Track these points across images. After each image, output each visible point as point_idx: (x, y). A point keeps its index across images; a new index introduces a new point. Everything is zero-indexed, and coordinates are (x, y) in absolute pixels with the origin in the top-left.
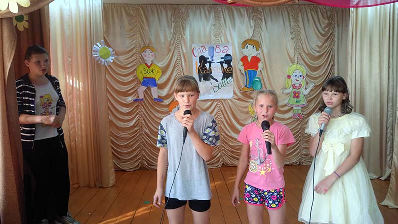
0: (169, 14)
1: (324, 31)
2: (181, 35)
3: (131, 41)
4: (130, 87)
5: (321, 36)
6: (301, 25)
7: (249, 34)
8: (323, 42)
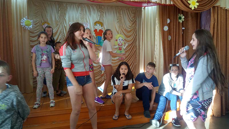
2: (64, 17)
3: (37, 19)
5: (131, 21)
7: (97, 19)
8: (132, 24)
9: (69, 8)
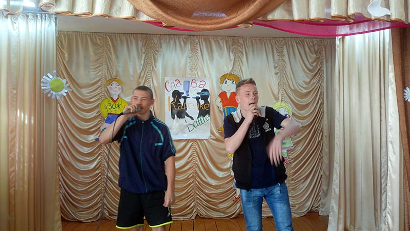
0: (140, 44)
1: (312, 66)
2: (153, 67)
3: (96, 72)
4: (92, 124)
5: (308, 71)
6: (286, 58)
7: (228, 68)
8: (311, 78)
9: (164, 46)
